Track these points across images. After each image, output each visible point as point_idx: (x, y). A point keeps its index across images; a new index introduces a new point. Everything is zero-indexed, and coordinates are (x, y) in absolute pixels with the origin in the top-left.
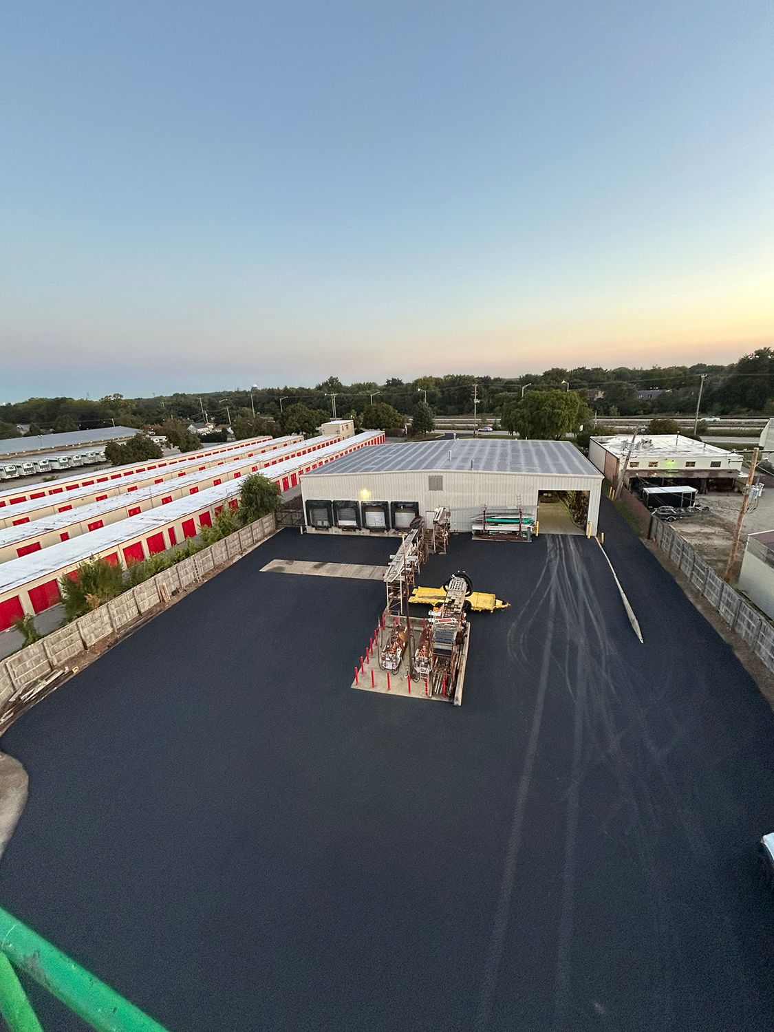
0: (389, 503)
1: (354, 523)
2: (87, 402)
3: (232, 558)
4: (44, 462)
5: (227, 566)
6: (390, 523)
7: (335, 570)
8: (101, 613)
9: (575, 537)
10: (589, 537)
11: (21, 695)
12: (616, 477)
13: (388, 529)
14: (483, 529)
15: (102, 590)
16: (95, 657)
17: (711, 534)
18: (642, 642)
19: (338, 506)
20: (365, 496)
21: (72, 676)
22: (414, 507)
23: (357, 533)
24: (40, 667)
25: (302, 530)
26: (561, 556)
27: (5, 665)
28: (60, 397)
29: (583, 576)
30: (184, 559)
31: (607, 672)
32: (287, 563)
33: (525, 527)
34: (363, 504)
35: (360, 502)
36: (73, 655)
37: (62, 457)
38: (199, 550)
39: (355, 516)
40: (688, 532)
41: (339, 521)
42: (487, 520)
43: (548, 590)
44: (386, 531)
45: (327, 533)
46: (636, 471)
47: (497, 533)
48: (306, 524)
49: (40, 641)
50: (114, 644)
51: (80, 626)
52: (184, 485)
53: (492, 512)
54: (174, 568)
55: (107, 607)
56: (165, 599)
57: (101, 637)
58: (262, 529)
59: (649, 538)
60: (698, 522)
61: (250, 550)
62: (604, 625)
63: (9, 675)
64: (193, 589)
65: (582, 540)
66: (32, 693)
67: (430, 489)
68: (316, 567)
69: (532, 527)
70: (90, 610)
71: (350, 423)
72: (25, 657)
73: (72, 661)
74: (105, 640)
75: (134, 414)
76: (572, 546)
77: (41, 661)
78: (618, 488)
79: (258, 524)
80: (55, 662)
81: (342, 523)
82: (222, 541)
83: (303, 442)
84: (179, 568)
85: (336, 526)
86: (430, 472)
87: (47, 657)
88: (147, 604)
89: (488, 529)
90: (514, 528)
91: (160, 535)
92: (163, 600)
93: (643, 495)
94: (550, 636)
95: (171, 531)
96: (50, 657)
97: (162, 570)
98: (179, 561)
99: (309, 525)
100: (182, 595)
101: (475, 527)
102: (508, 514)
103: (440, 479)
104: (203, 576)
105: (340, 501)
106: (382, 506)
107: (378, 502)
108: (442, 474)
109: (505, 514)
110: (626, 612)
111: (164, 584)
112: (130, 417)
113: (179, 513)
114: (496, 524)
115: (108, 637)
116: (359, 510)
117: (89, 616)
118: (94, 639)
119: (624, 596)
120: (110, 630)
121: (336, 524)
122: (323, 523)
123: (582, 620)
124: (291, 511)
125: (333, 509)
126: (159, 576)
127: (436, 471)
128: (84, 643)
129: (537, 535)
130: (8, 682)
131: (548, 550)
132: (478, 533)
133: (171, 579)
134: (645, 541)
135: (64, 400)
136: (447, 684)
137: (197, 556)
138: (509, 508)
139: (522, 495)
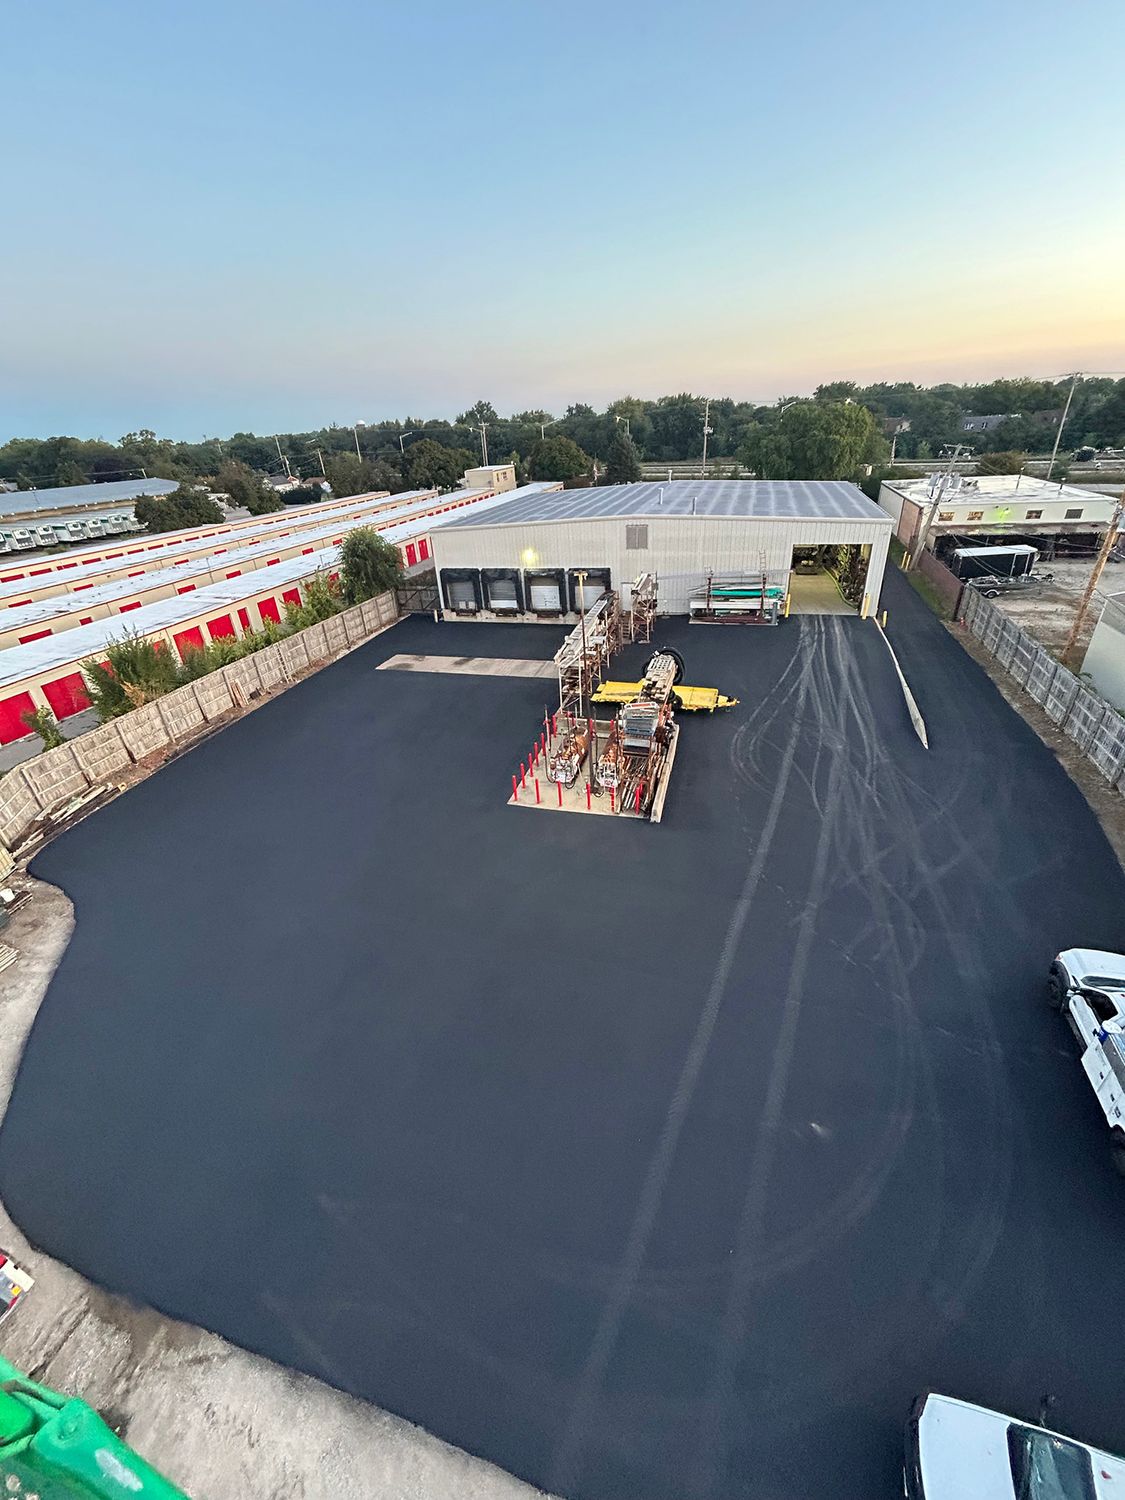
0: (566, 570)
1: (513, 604)
2: (99, 444)
3: (336, 653)
4: (45, 529)
5: (328, 663)
6: (569, 603)
7: (486, 666)
8: (148, 713)
9: (844, 619)
10: (864, 618)
11: (51, 814)
12: (914, 538)
13: (564, 612)
14: (705, 607)
15: (147, 682)
16: (149, 773)
17: (1051, 613)
18: (927, 747)
19: (488, 577)
20: (529, 561)
21: (118, 795)
22: (602, 577)
23: (519, 619)
24: (71, 781)
25: (436, 617)
26: (820, 641)
27: (21, 772)
28: (58, 436)
29: (850, 668)
30: (263, 648)
31: (870, 784)
32: (417, 659)
33: (769, 603)
34: (527, 573)
35: (522, 571)
36: (116, 769)
37: (71, 522)
38: (283, 637)
39: (514, 593)
40: (1017, 610)
41: (492, 602)
42: (712, 593)
43: (796, 684)
44: (561, 616)
45: (475, 620)
46: (948, 527)
47: (727, 613)
48: (443, 606)
49: (66, 745)
50: (173, 757)
51: (121, 730)
52: (259, 555)
53: (722, 581)
54: (250, 657)
55: (157, 705)
56: (241, 703)
57: (153, 748)
58: (377, 613)
59: (955, 619)
60: (1032, 598)
61: (361, 643)
62: (872, 728)
63: (29, 785)
64: (279, 692)
65: (853, 622)
66: (66, 812)
67: (627, 548)
68: (457, 663)
69: (780, 603)
70: (133, 707)
71: (509, 469)
72: (48, 764)
73: (117, 776)
74: (159, 752)
75: (173, 462)
76: (838, 629)
77: (73, 772)
78: (917, 552)
79: (371, 606)
80: (93, 776)
81: (495, 604)
82: (318, 627)
83: (438, 499)
84: (256, 660)
85: (487, 608)
86: (628, 519)
87: (80, 769)
88: (215, 708)
89: (714, 607)
90: (753, 604)
91: (227, 619)
92: (239, 704)
93: (952, 561)
94: (793, 742)
95: (243, 614)
96: (83, 767)
97: (233, 660)
98: (256, 650)
99: (446, 608)
100: (265, 700)
101: (696, 605)
102: (745, 584)
103: (644, 530)
104: (293, 676)
105: (491, 570)
106: (555, 577)
107: (550, 570)
108: (647, 522)
109: (741, 584)
110: (908, 712)
111: (237, 681)
112: (170, 466)
113: (253, 590)
114: (727, 598)
115: (163, 748)
116: (520, 584)
117: (131, 715)
118: (143, 750)
119: (907, 690)
120: (165, 740)
121: (486, 605)
122: (467, 605)
123: (842, 720)
124: (419, 588)
125: (482, 582)
126: (229, 669)
127: (639, 518)
128: (130, 754)
129: (787, 616)
130: (30, 795)
131: (802, 635)
132: (699, 613)
133: (247, 675)
134: (947, 624)
135: (63, 442)
136: (642, 796)
137: (283, 645)
138: (747, 573)
139: (767, 552)
